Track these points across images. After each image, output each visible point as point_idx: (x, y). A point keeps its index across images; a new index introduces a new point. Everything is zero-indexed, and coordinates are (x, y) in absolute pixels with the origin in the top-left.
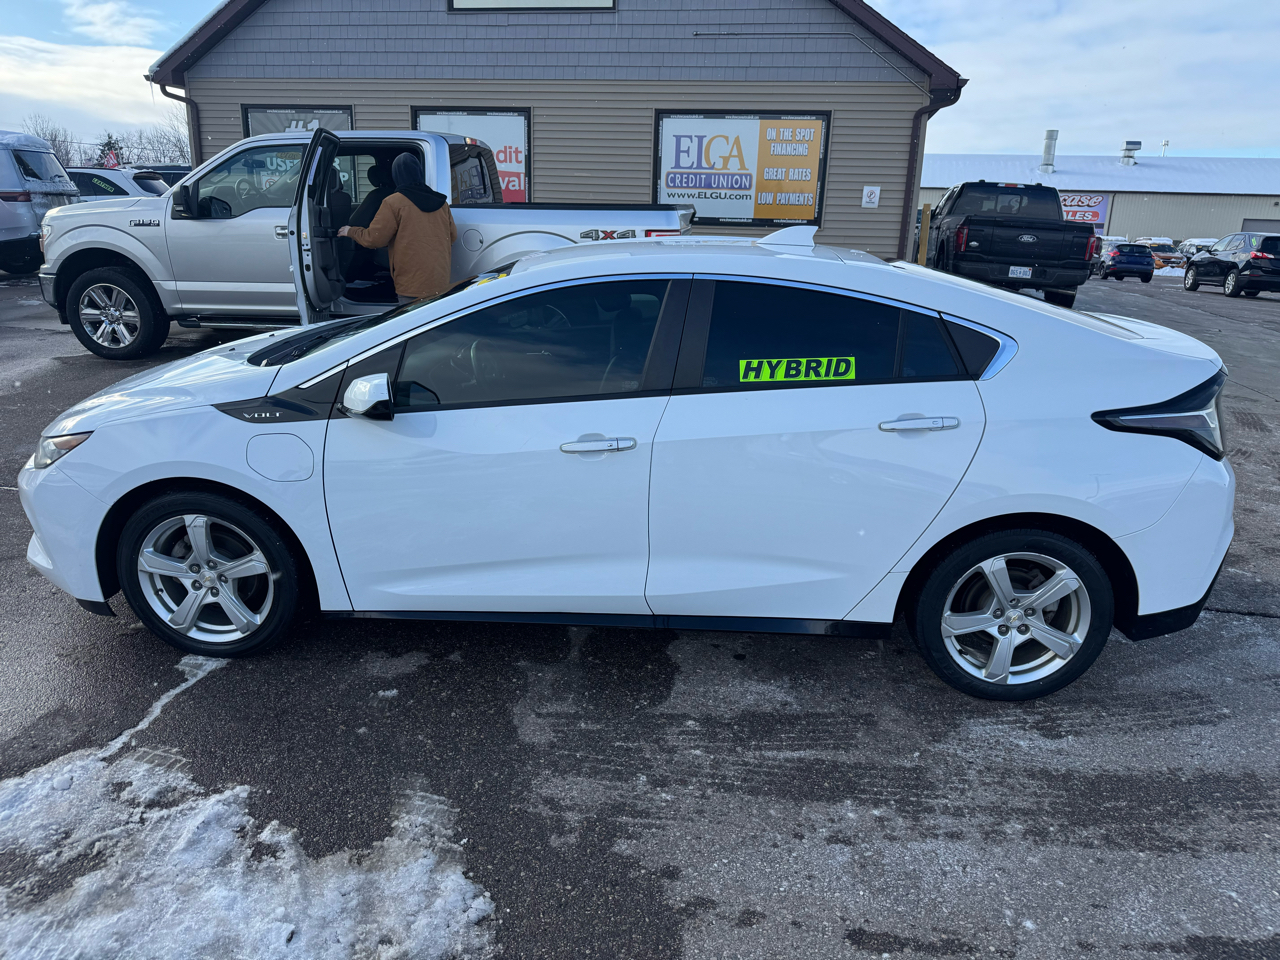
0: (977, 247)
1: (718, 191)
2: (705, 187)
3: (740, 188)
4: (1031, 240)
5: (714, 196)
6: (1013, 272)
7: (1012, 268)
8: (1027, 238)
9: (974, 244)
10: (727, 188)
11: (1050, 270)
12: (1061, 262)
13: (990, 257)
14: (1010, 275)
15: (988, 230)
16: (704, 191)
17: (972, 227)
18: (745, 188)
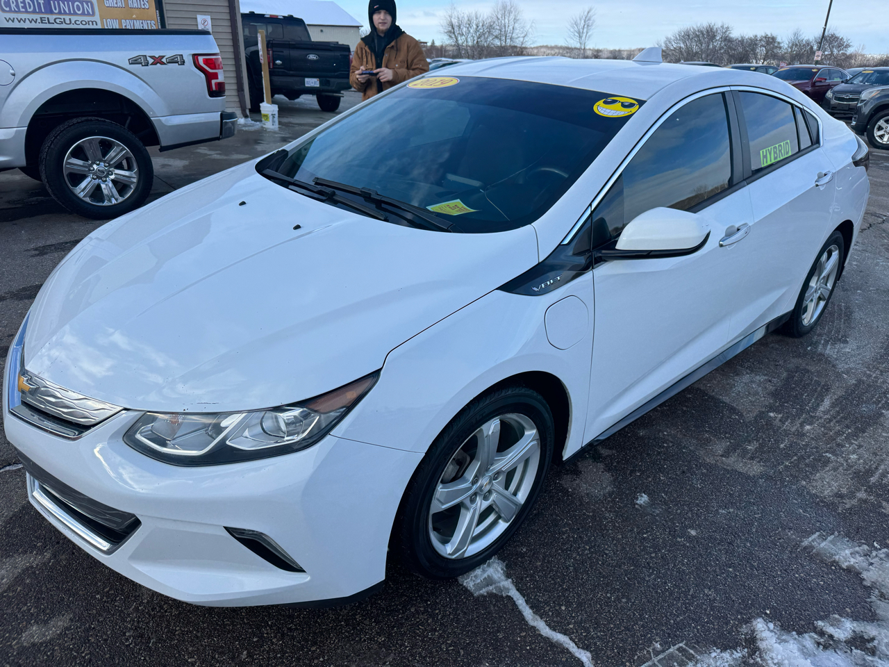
0: (281, 65)
1: (62, 17)
2: (46, 13)
3: (83, 14)
4: (315, 58)
5: (58, 21)
6: (308, 83)
7: (306, 80)
8: (312, 57)
9: (278, 62)
10: (70, 14)
11: (332, 80)
12: (336, 74)
13: (291, 72)
14: (306, 85)
15: (286, 52)
16: (46, 16)
17: (275, 49)
18: (88, 14)
